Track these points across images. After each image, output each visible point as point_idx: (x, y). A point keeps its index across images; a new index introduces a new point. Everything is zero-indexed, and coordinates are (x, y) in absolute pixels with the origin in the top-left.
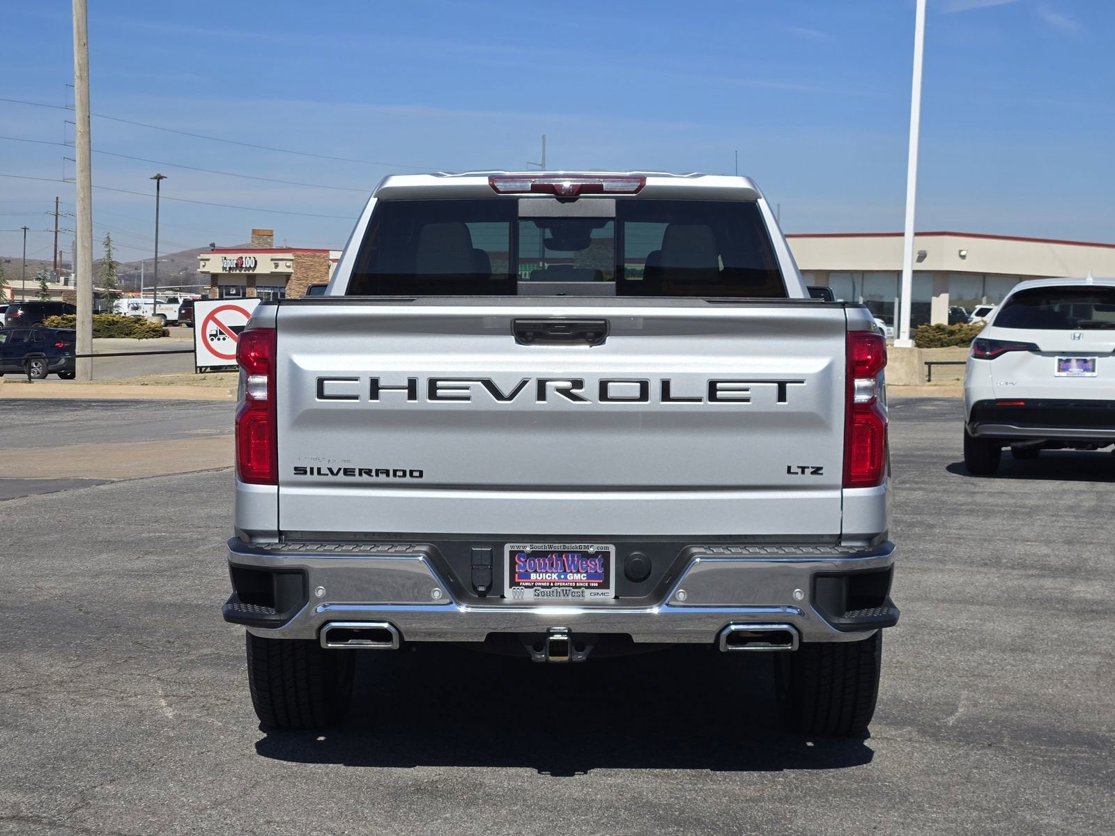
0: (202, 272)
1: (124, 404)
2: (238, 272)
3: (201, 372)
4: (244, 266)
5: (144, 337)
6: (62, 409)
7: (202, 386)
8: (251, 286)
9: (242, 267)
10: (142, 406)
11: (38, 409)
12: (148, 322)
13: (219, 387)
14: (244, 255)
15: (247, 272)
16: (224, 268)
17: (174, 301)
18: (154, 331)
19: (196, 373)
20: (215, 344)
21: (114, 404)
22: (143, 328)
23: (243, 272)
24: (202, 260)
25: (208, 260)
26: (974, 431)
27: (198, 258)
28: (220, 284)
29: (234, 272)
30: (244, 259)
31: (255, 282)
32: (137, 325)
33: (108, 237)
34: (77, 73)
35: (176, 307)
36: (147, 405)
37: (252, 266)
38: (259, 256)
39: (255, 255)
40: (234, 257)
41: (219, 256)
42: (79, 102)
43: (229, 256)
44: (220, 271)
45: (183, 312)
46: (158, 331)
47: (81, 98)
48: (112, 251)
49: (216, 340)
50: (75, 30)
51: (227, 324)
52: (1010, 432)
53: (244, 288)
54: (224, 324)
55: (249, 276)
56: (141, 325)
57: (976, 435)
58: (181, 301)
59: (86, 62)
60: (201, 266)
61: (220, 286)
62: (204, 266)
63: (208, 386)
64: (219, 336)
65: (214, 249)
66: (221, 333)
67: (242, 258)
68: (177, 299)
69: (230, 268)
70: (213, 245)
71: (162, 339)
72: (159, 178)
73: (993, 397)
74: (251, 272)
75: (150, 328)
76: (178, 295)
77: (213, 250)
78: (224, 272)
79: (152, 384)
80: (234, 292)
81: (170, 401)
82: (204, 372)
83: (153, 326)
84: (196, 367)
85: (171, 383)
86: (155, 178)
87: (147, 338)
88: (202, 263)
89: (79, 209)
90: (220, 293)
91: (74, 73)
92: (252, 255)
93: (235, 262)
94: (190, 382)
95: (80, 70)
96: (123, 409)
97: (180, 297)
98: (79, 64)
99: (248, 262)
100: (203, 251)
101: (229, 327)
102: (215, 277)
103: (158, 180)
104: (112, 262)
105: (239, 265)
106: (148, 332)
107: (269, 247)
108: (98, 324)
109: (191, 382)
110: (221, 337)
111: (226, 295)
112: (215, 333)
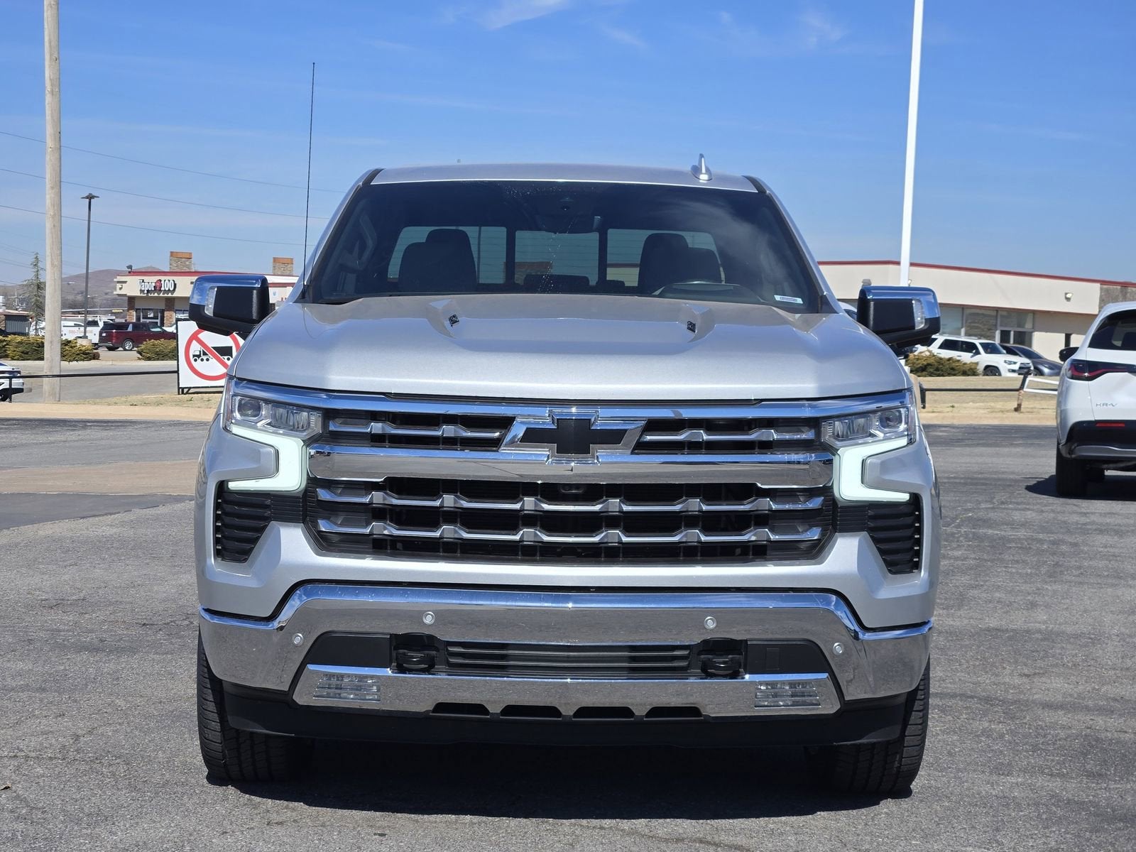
0: (119, 295)
1: (119, 424)
2: (156, 295)
3: (183, 393)
4: (163, 289)
5: (74, 360)
6: (59, 429)
7: (192, 407)
8: (169, 310)
9: (160, 290)
10: (139, 426)
11: (35, 428)
12: (78, 345)
13: (210, 408)
14: (163, 278)
15: (166, 295)
16: (142, 291)
17: (95, 323)
18: (84, 353)
19: (179, 394)
20: (198, 365)
21: (109, 424)
22: (73, 351)
23: (161, 295)
24: (119, 282)
25: (125, 282)
26: (1071, 452)
27: (115, 280)
28: (137, 307)
29: (152, 295)
30: (162, 282)
31: (173, 305)
32: (67, 348)
33: (36, 258)
34: (48, 88)
35: (97, 330)
36: (143, 426)
37: (172, 289)
38: (178, 279)
39: (175, 278)
40: (151, 281)
41: (138, 279)
42: (50, 117)
43: (147, 279)
44: (138, 294)
45: (104, 335)
46: (88, 353)
47: (52, 113)
48: (41, 272)
49: (199, 360)
50: (47, 44)
51: (210, 345)
52: (1109, 453)
53: (162, 312)
54: (208, 344)
55: (168, 299)
56: (71, 347)
57: (1073, 456)
58: (101, 324)
59: (58, 77)
60: (118, 288)
61: (137, 309)
62: (121, 289)
63: (199, 407)
64: (203, 357)
65: (132, 272)
66: (205, 354)
67: (160, 281)
68: (97, 322)
69: (148, 291)
70: (130, 267)
71: (93, 362)
72: (90, 197)
73: (1092, 419)
74: (170, 295)
75: (81, 350)
76: (98, 318)
77: (130, 272)
78: (142, 295)
79: (141, 404)
80: (152, 315)
81: (164, 422)
82: (187, 393)
83: (84, 348)
84: (179, 388)
85: (159, 404)
86: (87, 197)
87: (77, 361)
88: (119, 286)
89: (49, 225)
90: (137, 316)
91: (44, 88)
92: (171, 278)
93: (154, 284)
94: (178, 403)
95: (52, 85)
96: (122, 429)
97: (100, 320)
98: (50, 79)
99: (167, 285)
100: (120, 273)
101: (214, 348)
102: (132, 300)
103: (90, 200)
104: (40, 283)
105: (157, 288)
106: (78, 354)
107: (188, 270)
108: (27, 346)
109: (180, 403)
110: (205, 358)
111: (143, 318)
112: (198, 354)
